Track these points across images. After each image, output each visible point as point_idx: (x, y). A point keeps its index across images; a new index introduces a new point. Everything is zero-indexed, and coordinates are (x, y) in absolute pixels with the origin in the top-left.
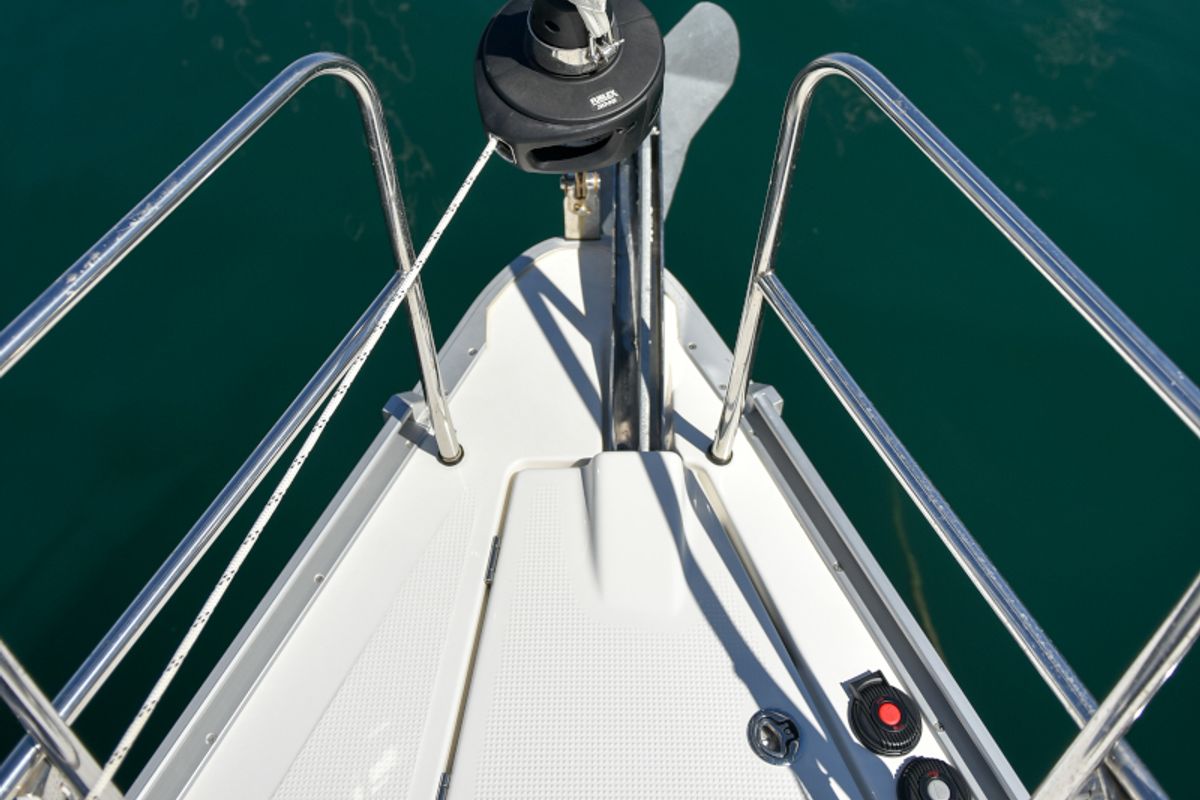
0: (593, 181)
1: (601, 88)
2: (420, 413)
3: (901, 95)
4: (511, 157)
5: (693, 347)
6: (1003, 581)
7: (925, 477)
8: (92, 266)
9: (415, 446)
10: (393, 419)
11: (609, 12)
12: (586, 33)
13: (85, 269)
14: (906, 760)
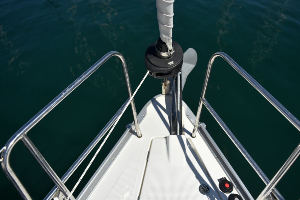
0: (168, 82)
1: (170, 61)
2: (133, 128)
3: (232, 60)
4: (152, 75)
5: (188, 115)
6: (251, 157)
7: (235, 138)
8: (67, 91)
9: (132, 134)
10: (128, 129)
11: (172, 44)
12: (167, 49)
13: (66, 92)
14: (230, 194)
